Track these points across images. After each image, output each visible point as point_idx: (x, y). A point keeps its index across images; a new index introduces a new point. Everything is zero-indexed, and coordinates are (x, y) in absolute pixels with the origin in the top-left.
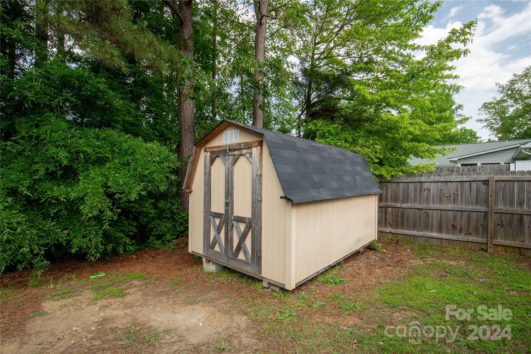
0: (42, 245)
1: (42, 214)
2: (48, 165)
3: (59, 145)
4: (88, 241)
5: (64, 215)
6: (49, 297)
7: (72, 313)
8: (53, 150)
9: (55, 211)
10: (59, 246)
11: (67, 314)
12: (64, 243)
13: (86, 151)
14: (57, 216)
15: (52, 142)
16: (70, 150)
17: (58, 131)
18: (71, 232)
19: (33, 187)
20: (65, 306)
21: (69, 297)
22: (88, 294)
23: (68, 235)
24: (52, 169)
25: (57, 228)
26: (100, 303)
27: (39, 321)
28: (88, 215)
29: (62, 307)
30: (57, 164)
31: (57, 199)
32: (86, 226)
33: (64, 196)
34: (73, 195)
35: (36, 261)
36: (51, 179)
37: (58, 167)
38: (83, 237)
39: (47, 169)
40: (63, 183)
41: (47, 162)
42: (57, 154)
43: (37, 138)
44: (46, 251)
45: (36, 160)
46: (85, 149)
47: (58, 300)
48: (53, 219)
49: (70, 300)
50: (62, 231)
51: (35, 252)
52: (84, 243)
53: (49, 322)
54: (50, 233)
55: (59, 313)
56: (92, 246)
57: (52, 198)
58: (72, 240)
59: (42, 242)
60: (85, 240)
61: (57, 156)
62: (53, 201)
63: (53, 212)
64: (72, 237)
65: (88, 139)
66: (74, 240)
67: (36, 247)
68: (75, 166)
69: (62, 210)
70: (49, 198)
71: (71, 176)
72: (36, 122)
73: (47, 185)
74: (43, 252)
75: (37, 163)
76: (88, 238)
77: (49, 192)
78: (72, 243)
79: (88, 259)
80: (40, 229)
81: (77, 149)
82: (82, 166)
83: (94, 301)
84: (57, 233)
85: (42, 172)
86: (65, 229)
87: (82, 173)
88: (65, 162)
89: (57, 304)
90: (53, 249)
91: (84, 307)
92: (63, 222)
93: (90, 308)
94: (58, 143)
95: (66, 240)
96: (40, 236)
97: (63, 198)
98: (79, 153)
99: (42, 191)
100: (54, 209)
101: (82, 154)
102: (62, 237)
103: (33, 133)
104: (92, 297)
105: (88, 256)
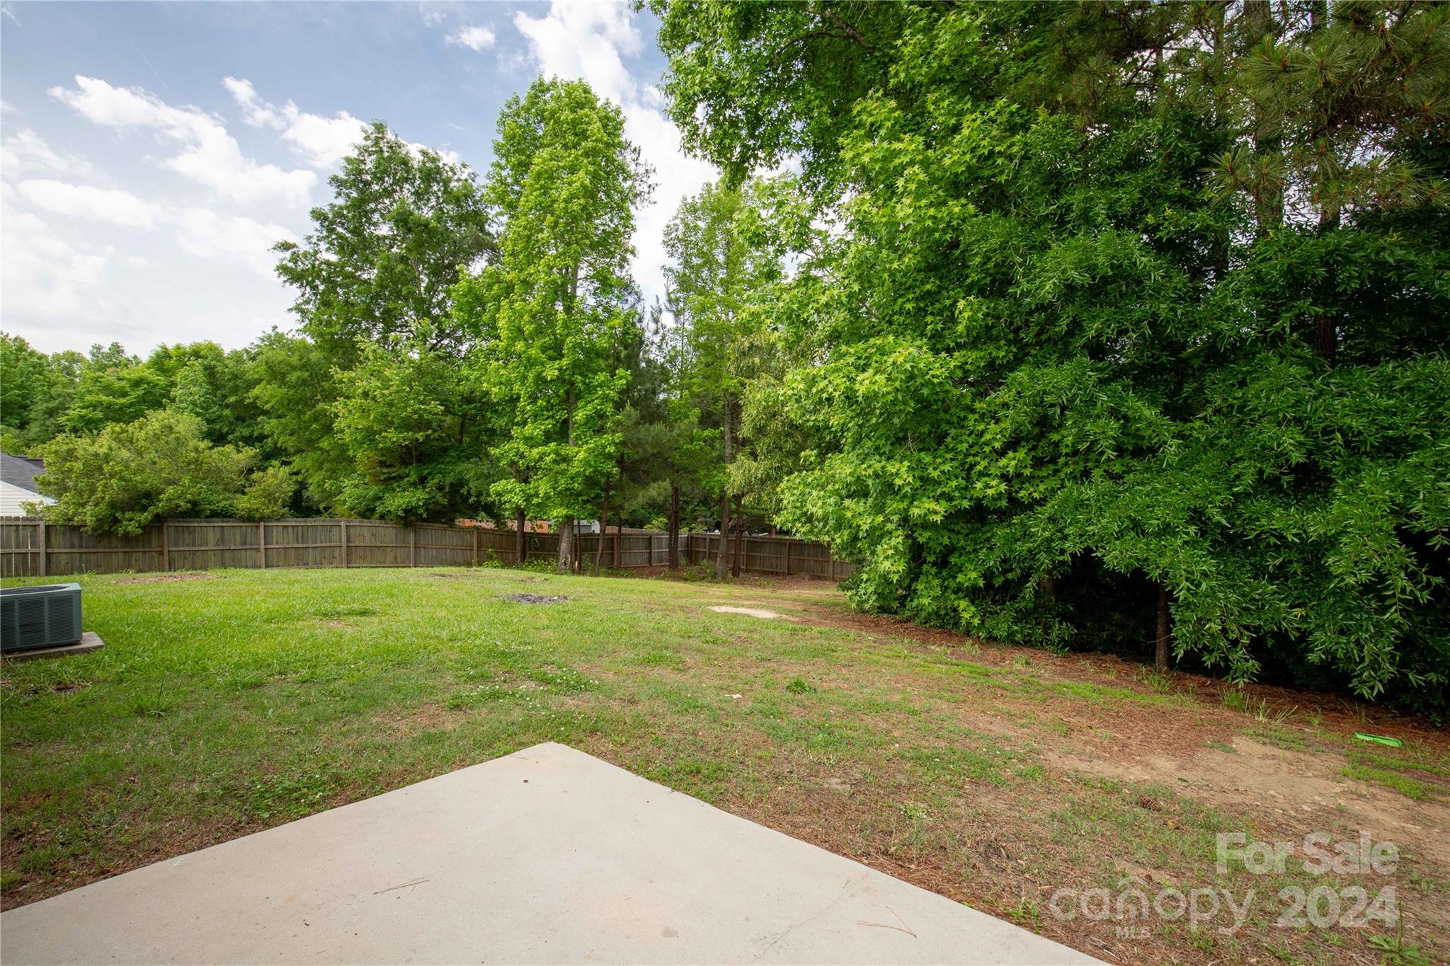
0: (1247, 628)
1: (1251, 564)
2: (1262, 462)
3: (1285, 418)
4: (1352, 645)
5: (1295, 573)
6: (1250, 732)
7: (1282, 774)
8: (1268, 431)
9: (1277, 562)
10: (1281, 636)
11: (1271, 771)
12: (1293, 635)
13: (1350, 428)
14: (1281, 574)
15: (1270, 414)
16: (1310, 427)
17: (1282, 389)
18: (1312, 614)
19: (1235, 508)
20: (1274, 757)
21: (1289, 749)
22: (1335, 762)
23: (1304, 619)
24: (1269, 471)
25: (1281, 600)
26: (1349, 784)
27: (1217, 757)
28: (1343, 580)
29: (1265, 757)
30: (1282, 460)
31: (1281, 537)
32: (1349, 609)
33: (1295, 531)
34: (1315, 531)
35: (1236, 656)
36: (1271, 493)
37: (1282, 466)
38: (1342, 632)
39: (1261, 472)
40: (1299, 501)
41: (1261, 457)
42: (1278, 438)
43: (1241, 409)
44: (1252, 639)
45: (1240, 453)
46: (1348, 420)
47: (1264, 744)
48: (1273, 577)
49: (1288, 754)
50: (1291, 607)
51: (1232, 636)
52: (1342, 646)
53: (1234, 765)
54: (1263, 606)
55: (1256, 762)
56: (1362, 659)
57: (1272, 533)
58: (1311, 633)
59: (1247, 621)
60: (1343, 640)
61: (1279, 445)
62: (1272, 540)
63: (1273, 563)
64: (1312, 626)
65: (1362, 394)
66: (1317, 634)
67: (1234, 627)
68: (1325, 463)
69: (1291, 562)
70: (1262, 532)
71: (1320, 486)
72: (1240, 376)
73: (1262, 504)
74: (1245, 641)
75: (1241, 459)
76: (1353, 638)
77: (1264, 521)
78: (1311, 638)
79: (1353, 689)
80: (1244, 596)
81: (1327, 423)
82: (1344, 462)
83: (1338, 777)
84: (1278, 610)
85: (1249, 479)
86: (1299, 606)
87: (1343, 478)
88: (1297, 457)
89: (1259, 749)
90: (1270, 643)
91: (1309, 774)
92: (1296, 588)
93: (1323, 783)
94: (1281, 415)
95: (1298, 629)
96: (1246, 609)
97: (1294, 535)
98: (1333, 432)
99: (1250, 518)
100: (1274, 558)
101: (1338, 435)
102: (1290, 622)
103: (1235, 398)
104: (1340, 768)
105: (1355, 682)
